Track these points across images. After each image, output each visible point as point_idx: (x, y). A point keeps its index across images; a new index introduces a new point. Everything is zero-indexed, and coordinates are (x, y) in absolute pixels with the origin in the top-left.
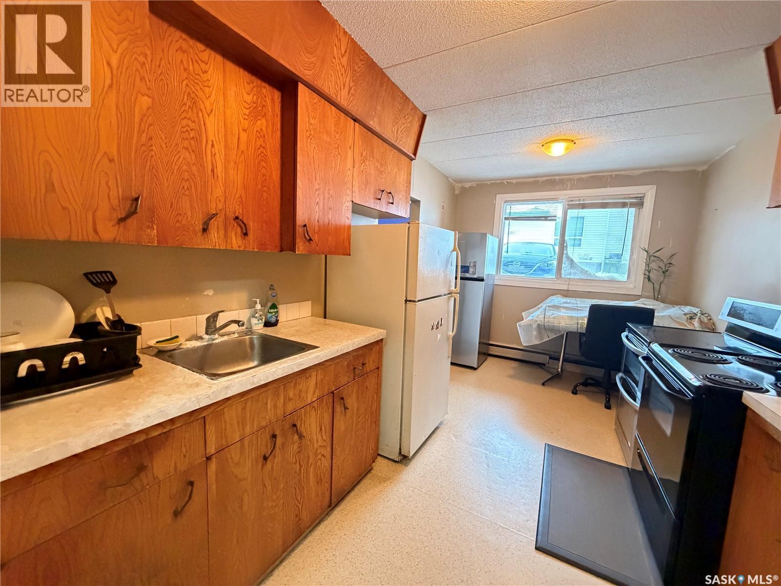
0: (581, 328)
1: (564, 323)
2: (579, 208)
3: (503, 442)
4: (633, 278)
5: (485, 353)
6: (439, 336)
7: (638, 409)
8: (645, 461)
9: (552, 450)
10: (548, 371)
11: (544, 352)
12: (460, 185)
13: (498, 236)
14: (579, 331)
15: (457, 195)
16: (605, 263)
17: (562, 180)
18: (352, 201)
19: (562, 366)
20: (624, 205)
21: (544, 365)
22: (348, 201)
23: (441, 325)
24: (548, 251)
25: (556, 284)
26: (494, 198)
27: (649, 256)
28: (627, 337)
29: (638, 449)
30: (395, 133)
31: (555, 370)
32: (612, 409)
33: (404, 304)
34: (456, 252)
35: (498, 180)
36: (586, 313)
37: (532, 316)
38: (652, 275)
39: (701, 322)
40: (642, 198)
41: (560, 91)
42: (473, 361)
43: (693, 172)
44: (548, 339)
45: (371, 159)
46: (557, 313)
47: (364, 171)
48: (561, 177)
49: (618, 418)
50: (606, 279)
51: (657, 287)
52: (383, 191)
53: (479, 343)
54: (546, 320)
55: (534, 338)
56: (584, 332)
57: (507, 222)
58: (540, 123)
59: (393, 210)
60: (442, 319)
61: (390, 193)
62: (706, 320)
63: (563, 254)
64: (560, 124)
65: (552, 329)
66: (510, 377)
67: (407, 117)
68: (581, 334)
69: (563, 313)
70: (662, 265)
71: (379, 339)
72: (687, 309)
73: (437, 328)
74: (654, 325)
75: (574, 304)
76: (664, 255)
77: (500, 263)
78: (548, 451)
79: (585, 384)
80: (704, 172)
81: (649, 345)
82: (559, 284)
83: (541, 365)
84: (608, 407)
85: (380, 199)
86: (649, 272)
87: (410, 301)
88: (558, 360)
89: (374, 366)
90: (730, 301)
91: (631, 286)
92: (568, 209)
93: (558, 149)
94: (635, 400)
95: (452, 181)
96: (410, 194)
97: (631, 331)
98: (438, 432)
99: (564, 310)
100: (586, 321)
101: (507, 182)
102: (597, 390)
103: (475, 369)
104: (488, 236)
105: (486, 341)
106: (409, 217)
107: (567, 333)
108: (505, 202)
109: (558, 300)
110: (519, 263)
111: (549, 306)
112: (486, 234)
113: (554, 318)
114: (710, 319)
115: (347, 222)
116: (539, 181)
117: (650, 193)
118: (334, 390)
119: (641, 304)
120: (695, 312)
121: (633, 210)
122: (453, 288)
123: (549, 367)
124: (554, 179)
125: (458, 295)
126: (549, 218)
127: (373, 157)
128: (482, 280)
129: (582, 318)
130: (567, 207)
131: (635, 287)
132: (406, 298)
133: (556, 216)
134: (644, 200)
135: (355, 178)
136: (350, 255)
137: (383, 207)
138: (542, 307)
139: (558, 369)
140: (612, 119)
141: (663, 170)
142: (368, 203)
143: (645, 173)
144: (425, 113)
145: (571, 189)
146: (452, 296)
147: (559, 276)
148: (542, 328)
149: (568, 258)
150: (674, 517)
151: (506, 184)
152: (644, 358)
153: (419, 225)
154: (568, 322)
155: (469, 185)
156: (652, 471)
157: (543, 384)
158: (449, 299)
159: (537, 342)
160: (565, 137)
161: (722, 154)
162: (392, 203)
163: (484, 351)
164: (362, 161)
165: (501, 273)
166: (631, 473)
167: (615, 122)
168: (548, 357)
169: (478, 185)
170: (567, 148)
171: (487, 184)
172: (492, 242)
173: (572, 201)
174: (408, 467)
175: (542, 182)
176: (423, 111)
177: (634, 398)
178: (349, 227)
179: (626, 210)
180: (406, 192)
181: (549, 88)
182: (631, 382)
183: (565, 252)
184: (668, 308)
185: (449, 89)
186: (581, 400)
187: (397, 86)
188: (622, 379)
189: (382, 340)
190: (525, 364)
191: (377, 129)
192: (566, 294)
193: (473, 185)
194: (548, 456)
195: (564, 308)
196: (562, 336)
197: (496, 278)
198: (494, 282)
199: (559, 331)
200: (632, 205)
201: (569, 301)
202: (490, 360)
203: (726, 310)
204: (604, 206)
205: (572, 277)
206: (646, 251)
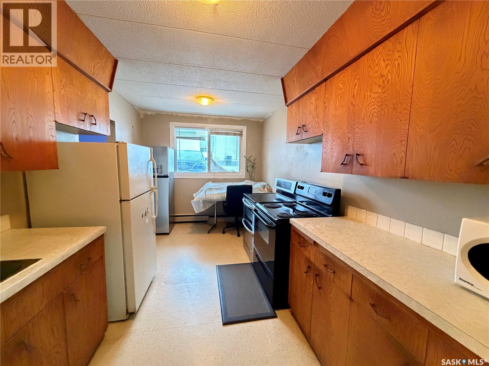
0: (224, 199)
1: (215, 197)
2: (216, 134)
3: (195, 274)
4: (241, 170)
5: (173, 223)
6: (147, 220)
7: (253, 234)
8: (259, 257)
9: (220, 267)
10: (209, 224)
11: (206, 214)
12: (143, 112)
13: (173, 148)
14: (223, 200)
15: (142, 119)
16: (225, 161)
17: (206, 118)
18: (56, 121)
19: (216, 220)
20: (235, 134)
21: (206, 221)
22: (51, 121)
23: (148, 213)
24: (199, 156)
25: (209, 175)
26: (168, 124)
27: (247, 160)
28: (245, 200)
29: (256, 253)
30: (92, 68)
31: (212, 223)
32: (241, 236)
33: (119, 204)
34: (152, 162)
35: (170, 113)
36: (225, 191)
37: (199, 196)
38: (249, 169)
39: (267, 189)
40: (241, 132)
41: (207, 71)
42: (166, 229)
43: (259, 122)
44: (209, 207)
45: (71, 86)
46: (211, 192)
47: (65, 96)
48: (205, 116)
49: (244, 240)
50: (231, 171)
51: (251, 174)
52: (86, 114)
53: (170, 216)
54: (207, 197)
55: (201, 208)
56: (225, 200)
57: (178, 139)
58: (195, 85)
59: (96, 129)
60: (148, 208)
61: (92, 116)
62: (269, 188)
63: (210, 159)
64: (206, 89)
65: (210, 201)
66: (190, 233)
67: (101, 58)
68: (224, 202)
69: (215, 192)
70: (252, 164)
71: (101, 235)
72: (262, 183)
73: (146, 215)
74: (253, 193)
75: (218, 186)
76: (252, 159)
77: (176, 164)
78: (218, 269)
79: (227, 227)
80: (262, 122)
81: (255, 204)
82: (210, 175)
83: (205, 222)
84: (239, 236)
85: (84, 121)
86: (247, 167)
87: (124, 201)
88: (214, 217)
89: (98, 257)
90: (277, 179)
91: (241, 174)
92: (210, 134)
93: (205, 102)
94: (252, 230)
95: (138, 109)
96: (109, 118)
97: (246, 197)
98: (153, 285)
99: (215, 190)
100: (225, 195)
101: (175, 115)
102: (233, 229)
103: (168, 234)
104: (168, 148)
105: (173, 215)
106: (110, 135)
107: (217, 203)
108: (176, 127)
109: (210, 185)
110: (185, 163)
111: (207, 189)
112: (166, 148)
113: (211, 195)
114: (270, 187)
115: (52, 139)
116: (194, 117)
117: (244, 129)
118: (63, 291)
119: (246, 183)
120: (265, 184)
121: (239, 137)
122: (153, 186)
123: (209, 222)
124: (202, 117)
125: (157, 190)
126: (202, 139)
127: (73, 85)
128: (167, 177)
129: (224, 193)
130: (210, 133)
131: (242, 175)
132: (121, 199)
133: (205, 138)
134: (243, 133)
135: (57, 101)
136: (58, 169)
137: (86, 127)
138: (203, 189)
139: (214, 222)
140: (229, 92)
141: (249, 119)
142: (71, 124)
143: (242, 120)
144: (117, 59)
145: (211, 124)
146: (152, 191)
147: (209, 172)
148: (205, 202)
149: (213, 161)
150: (273, 278)
151: (175, 116)
152: (254, 210)
153: (127, 145)
154: (217, 196)
155: (151, 113)
156: (262, 260)
157: (208, 233)
158: (151, 193)
159: (203, 210)
160: (208, 96)
161: (268, 116)
162: (95, 124)
163: (172, 221)
164: (62, 87)
165: (178, 171)
166: (254, 265)
167: (231, 94)
168: (208, 216)
169: (156, 114)
170: (210, 102)
171: (163, 114)
172: (170, 151)
173: (212, 130)
174: (135, 319)
175: (196, 117)
176: (115, 57)
177: (251, 229)
178: (55, 144)
179: (236, 137)
180: (106, 116)
181: (202, 68)
182: (249, 222)
183: (211, 158)
184: (256, 184)
185: (137, 48)
186: (227, 236)
187: (91, 31)
188: (244, 221)
189: (103, 235)
190: (197, 224)
191: (74, 61)
192: (214, 181)
193: (153, 114)
194: (219, 271)
195: (215, 189)
196: (215, 204)
197: (175, 174)
198: (174, 177)
199: (213, 202)
200: (238, 135)
201: (216, 185)
202: (177, 226)
203: (276, 183)
204: (227, 134)
205: (216, 171)
206: (246, 157)
